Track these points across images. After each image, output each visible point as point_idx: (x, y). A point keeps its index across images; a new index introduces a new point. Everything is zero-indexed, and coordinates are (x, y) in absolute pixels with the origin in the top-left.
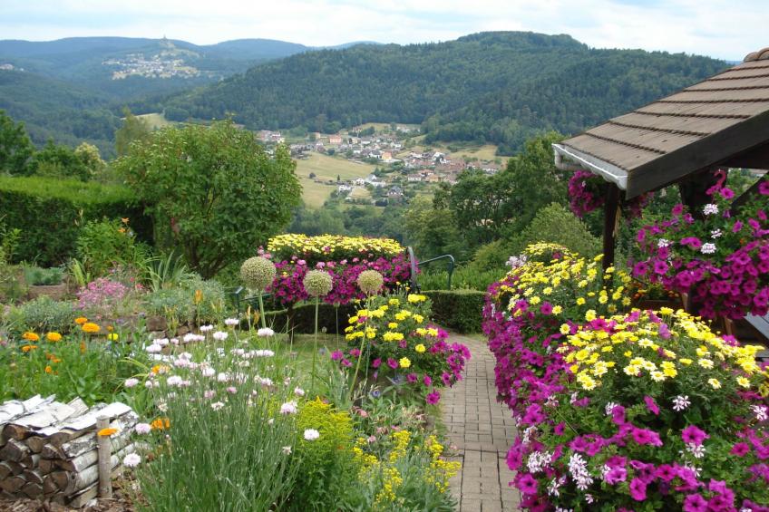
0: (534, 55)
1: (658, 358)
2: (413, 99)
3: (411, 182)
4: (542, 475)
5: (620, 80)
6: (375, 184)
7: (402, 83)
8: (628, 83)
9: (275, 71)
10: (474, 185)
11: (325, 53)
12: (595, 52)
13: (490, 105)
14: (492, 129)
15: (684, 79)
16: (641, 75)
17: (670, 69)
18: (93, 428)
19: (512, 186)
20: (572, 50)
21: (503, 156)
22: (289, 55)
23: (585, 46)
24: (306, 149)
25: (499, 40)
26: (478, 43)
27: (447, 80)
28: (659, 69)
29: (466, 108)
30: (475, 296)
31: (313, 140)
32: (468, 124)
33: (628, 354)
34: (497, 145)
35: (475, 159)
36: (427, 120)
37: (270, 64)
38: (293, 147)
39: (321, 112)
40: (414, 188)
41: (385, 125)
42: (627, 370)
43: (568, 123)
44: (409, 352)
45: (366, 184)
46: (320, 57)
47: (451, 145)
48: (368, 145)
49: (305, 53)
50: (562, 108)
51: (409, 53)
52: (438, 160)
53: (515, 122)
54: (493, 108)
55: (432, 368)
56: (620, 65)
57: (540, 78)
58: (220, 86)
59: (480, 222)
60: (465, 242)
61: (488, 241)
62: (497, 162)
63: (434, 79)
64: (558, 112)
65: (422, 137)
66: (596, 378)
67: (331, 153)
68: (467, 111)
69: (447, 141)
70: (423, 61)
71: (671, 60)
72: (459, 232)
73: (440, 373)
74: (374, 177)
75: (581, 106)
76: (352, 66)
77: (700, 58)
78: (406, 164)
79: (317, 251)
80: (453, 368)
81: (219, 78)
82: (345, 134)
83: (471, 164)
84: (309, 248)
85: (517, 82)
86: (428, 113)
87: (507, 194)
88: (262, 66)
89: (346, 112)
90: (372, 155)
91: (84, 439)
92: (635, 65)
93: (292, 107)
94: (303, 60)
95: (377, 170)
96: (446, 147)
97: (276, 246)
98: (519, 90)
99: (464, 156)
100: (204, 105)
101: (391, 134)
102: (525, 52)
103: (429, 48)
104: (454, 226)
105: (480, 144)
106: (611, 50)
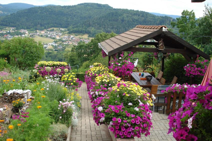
0: (98, 10)
1: (107, 79)
2: (65, 21)
3: (65, 44)
4: (92, 95)
5: (121, 17)
6: (54, 45)
7: (62, 16)
8: (124, 18)
9: (25, 12)
10: (82, 46)
11: (40, 8)
12: (115, 9)
13: (86, 23)
14: (87, 30)
15: (138, 17)
16: (127, 16)
17: (135, 14)
18: (27, 93)
19: (92, 46)
20: (109, 9)
21: (90, 37)
22: (29, 8)
23: (112, 8)
24: (34, 35)
25: (89, 5)
26: (83, 6)
27: (75, 16)
28: (132, 14)
29: (80, 24)
30: (83, 74)
31: (36, 32)
32: (80, 28)
33: (103, 79)
34: (88, 34)
35: (82, 38)
36: (69, 27)
37: (24, 10)
38: (30, 34)
39: (38, 24)
40: (66, 46)
41: (57, 28)
42: (103, 81)
43: (107, 28)
44: (73, 82)
45: (52, 45)
46: (38, 9)
47: (76, 34)
48: (52, 34)
49: (34, 7)
50: (106, 24)
51: (64, 8)
52: (72, 38)
53: (93, 28)
54: (87, 24)
55: (76, 85)
56: (121, 13)
57: (100, 16)
58: (9, 17)
59: (84, 56)
60: (80, 61)
61: (86, 61)
62: (88, 39)
63: (71, 16)
64: (105, 26)
65: (68, 32)
66: (99, 82)
67: (42, 36)
68: (80, 25)
69: (74, 33)
70: (68, 10)
71: (135, 12)
72: (78, 58)
73: (78, 86)
74: (54, 43)
75: (111, 24)
76: (47, 11)
77: (142, 12)
78: (63, 39)
79: (49, 65)
80: (80, 85)
81: (8, 14)
82: (46, 31)
83: (81, 39)
84: (47, 64)
85: (94, 17)
86: (69, 25)
87: (91, 48)
88: (21, 11)
89: (46, 24)
90: (53, 37)
91: (25, 94)
92: (125, 13)
93: (30, 23)
94: (33, 9)
95: (55, 41)
96: (74, 34)
97: (40, 64)
98: (94, 19)
99: (79, 37)
100: (4, 22)
101: (59, 31)
102: (96, 9)
103: (69, 7)
104: (77, 57)
105: (84, 34)
106: (119, 9)
